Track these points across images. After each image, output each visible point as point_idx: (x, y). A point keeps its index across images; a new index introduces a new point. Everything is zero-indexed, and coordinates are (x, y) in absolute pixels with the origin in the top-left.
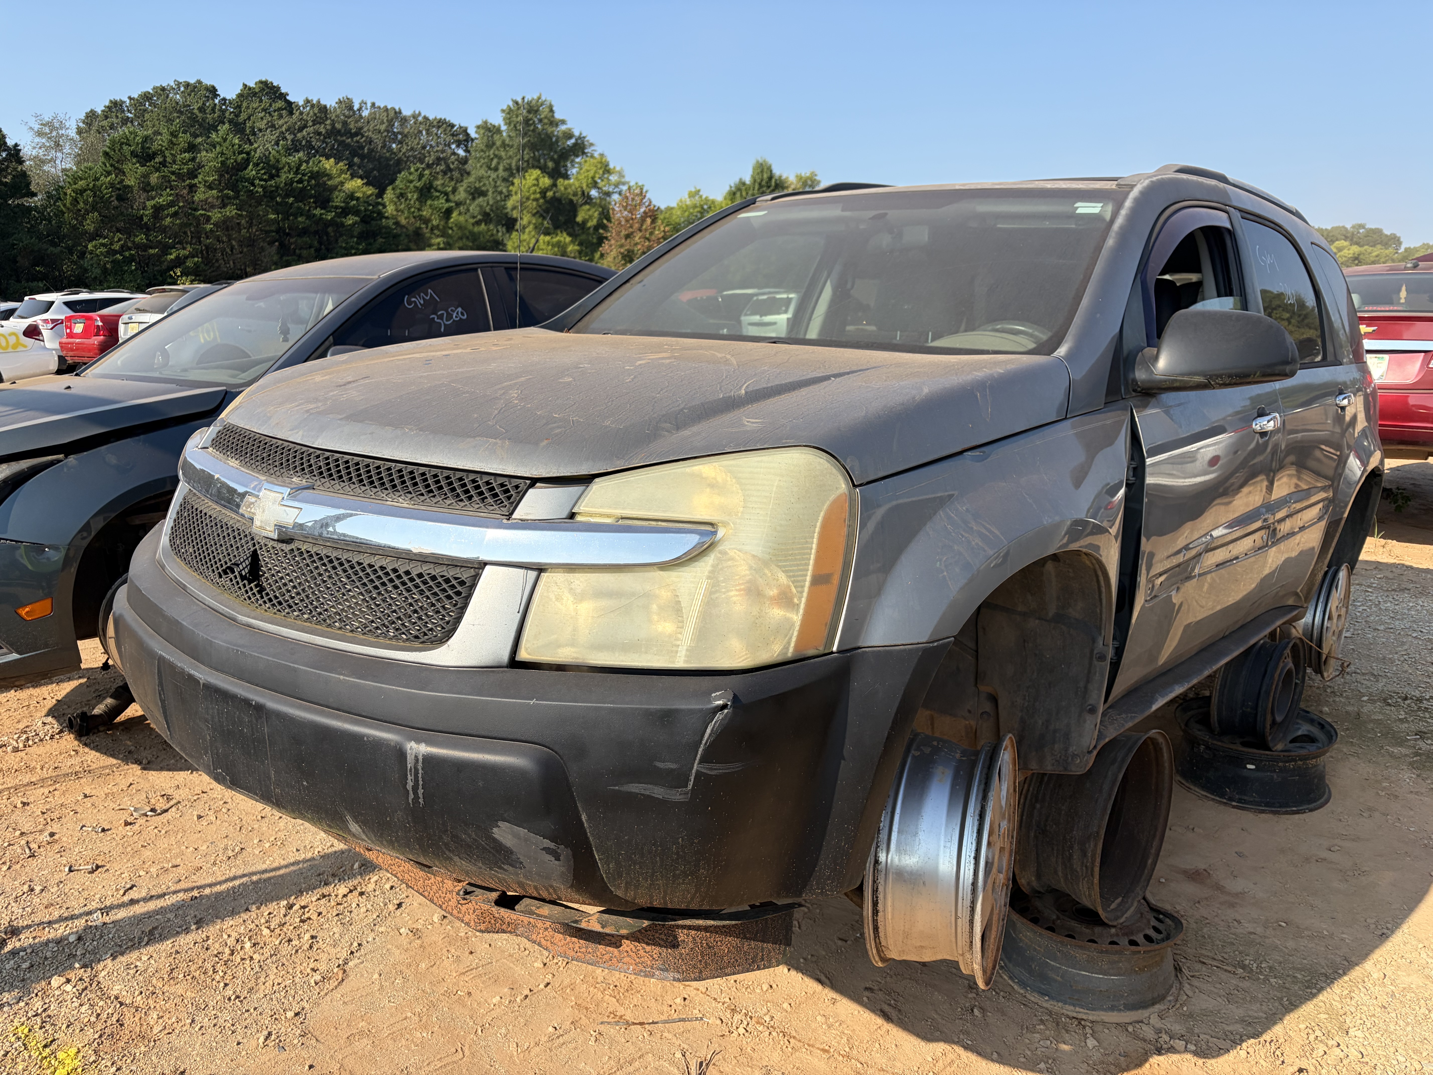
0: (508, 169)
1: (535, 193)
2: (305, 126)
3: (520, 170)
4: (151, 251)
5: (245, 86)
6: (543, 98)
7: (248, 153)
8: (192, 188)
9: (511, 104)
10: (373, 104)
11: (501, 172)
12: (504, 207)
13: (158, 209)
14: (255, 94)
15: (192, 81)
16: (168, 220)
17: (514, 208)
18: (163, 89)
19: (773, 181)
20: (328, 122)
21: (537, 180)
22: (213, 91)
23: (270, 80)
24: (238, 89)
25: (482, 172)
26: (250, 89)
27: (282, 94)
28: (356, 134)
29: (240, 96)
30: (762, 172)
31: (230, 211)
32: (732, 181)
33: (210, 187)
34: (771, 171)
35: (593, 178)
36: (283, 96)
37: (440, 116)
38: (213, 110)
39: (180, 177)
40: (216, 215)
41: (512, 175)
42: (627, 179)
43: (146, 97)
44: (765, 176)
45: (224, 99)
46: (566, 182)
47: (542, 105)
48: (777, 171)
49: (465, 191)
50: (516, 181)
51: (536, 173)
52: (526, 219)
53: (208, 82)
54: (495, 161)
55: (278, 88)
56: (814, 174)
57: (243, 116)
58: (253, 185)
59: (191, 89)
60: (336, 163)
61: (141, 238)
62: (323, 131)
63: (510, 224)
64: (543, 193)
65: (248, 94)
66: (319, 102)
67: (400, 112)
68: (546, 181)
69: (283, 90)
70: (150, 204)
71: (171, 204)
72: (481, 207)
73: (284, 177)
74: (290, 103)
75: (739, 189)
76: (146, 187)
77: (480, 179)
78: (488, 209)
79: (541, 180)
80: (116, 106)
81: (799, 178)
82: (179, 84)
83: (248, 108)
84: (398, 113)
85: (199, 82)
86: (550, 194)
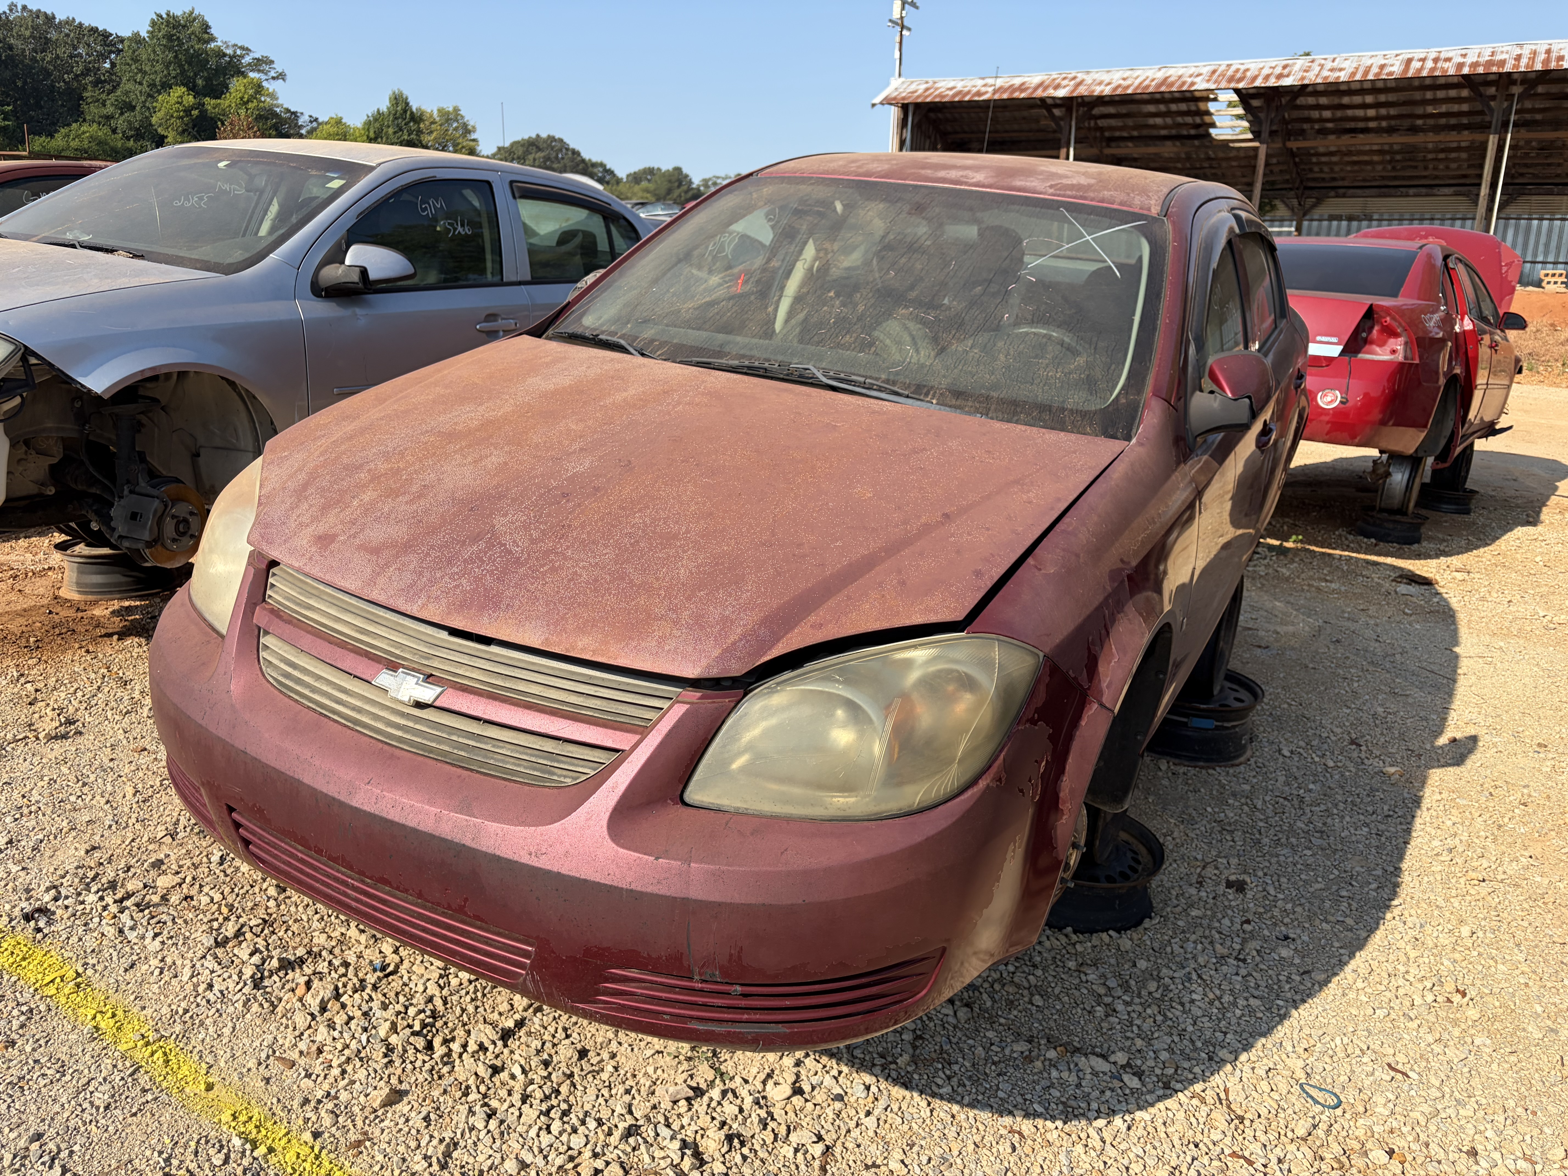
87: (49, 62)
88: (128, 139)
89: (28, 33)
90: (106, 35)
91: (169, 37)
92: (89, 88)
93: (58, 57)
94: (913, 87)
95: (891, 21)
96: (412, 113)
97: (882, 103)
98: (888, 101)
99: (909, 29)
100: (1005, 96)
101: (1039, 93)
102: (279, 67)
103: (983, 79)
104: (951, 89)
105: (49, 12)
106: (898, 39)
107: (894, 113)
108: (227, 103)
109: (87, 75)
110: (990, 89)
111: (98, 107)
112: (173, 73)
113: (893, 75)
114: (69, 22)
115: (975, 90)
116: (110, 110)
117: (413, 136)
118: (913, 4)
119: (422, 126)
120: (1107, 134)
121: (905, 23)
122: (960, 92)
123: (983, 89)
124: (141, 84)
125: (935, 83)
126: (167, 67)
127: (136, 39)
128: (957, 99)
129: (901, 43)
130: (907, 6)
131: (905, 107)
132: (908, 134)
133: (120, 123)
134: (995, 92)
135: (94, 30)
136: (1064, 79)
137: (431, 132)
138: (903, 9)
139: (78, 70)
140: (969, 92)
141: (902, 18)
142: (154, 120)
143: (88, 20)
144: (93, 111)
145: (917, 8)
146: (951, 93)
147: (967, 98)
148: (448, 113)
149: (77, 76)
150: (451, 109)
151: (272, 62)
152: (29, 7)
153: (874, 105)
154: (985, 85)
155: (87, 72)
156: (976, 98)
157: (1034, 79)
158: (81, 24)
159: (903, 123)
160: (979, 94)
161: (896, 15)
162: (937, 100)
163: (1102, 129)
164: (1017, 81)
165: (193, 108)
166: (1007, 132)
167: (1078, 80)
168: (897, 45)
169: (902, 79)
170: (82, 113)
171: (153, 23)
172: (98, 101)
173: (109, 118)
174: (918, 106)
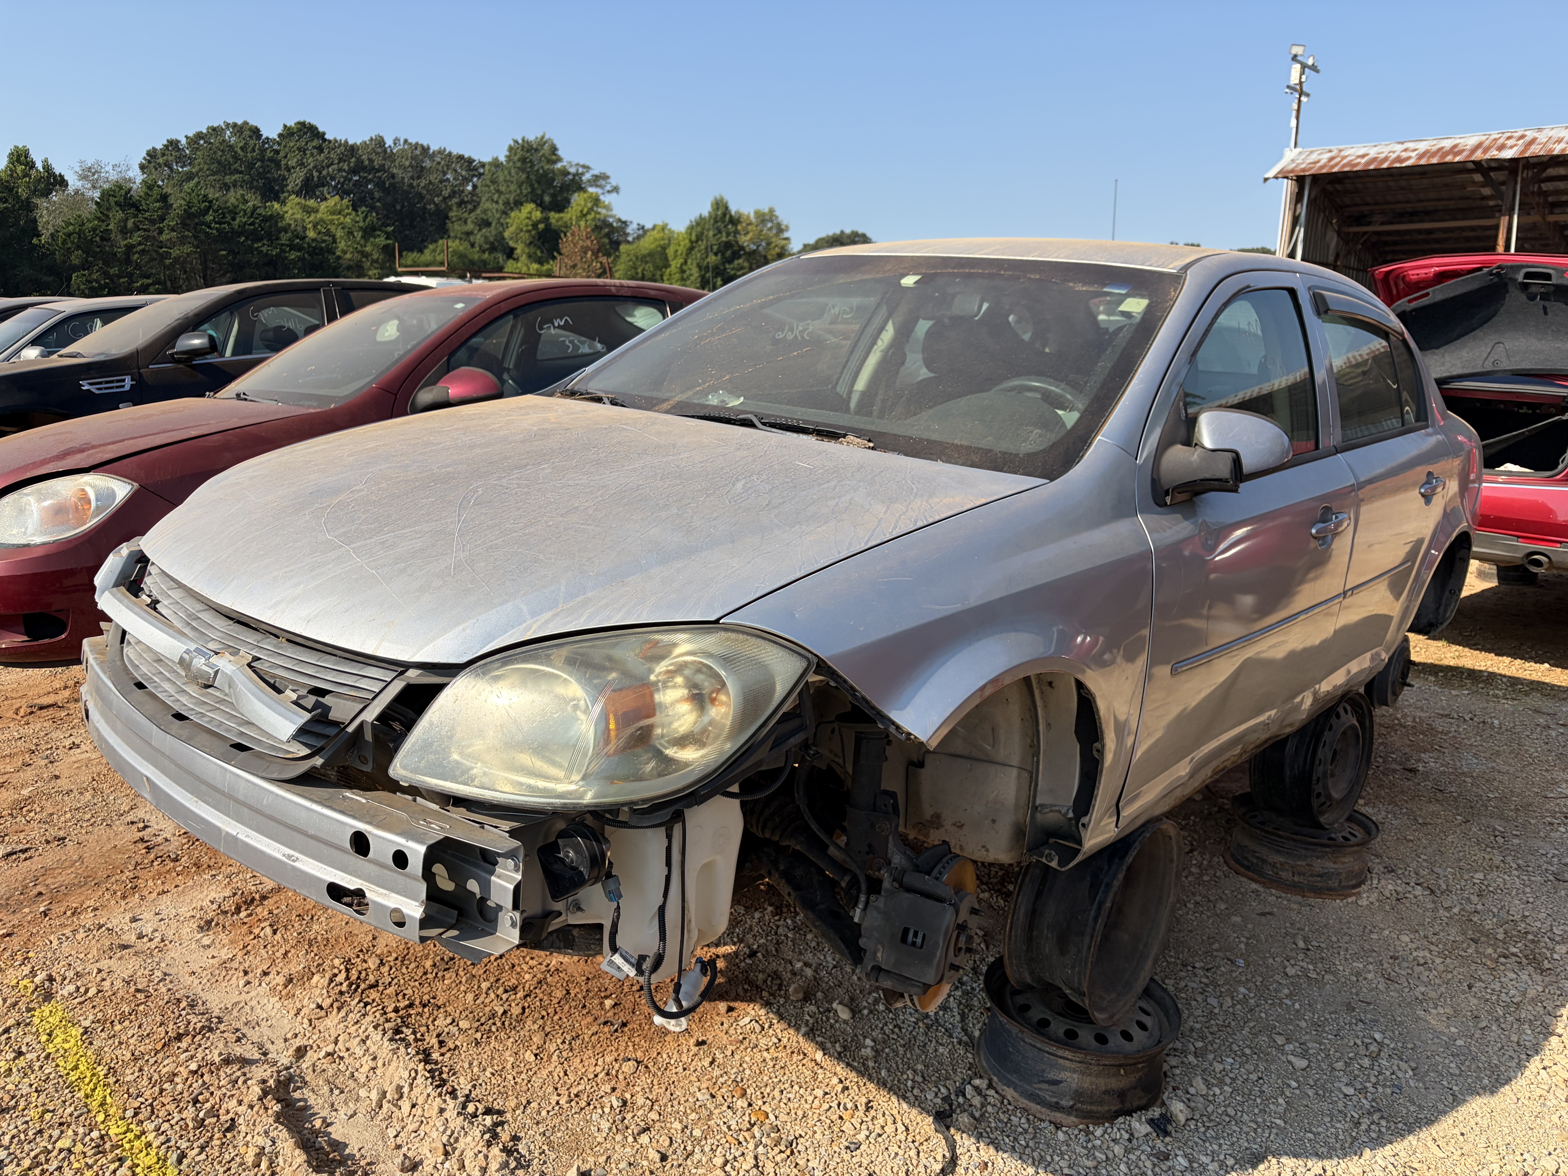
0: (506, 203)
1: (527, 225)
2: (332, 164)
3: (518, 204)
4: (122, 280)
5: (285, 126)
6: (547, 137)
7: (210, 202)
8: (161, 231)
9: (512, 143)
10: (406, 141)
11: (501, 207)
12: (503, 238)
13: (130, 248)
14: (292, 134)
15: (240, 122)
16: (136, 256)
17: (511, 239)
18: (214, 129)
19: (728, 217)
20: (353, 160)
21: (530, 213)
22: (256, 132)
23: (308, 121)
24: (280, 129)
25: (488, 205)
26: (289, 129)
27: (318, 133)
28: (378, 171)
29: (280, 135)
30: (718, 209)
31: (187, 249)
32: (693, 216)
33: (173, 230)
34: (727, 208)
35: (582, 211)
36: (321, 136)
37: (461, 153)
38: (253, 150)
39: (153, 222)
40: (175, 252)
41: (512, 209)
42: (614, 212)
43: (199, 136)
44: (719, 213)
45: (267, 138)
46: (557, 216)
47: (545, 143)
48: (733, 209)
49: (472, 222)
50: (513, 214)
51: (533, 206)
52: (520, 249)
53: (253, 122)
54: (496, 196)
55: (317, 128)
56: (771, 211)
57: (282, 154)
58: (209, 227)
59: (239, 129)
60: (342, 199)
61: (114, 271)
62: (346, 167)
63: (510, 253)
64: (535, 225)
65: (288, 133)
66: (346, 142)
67: (429, 148)
68: (538, 215)
69: (321, 130)
70: (123, 243)
71: (140, 244)
72: (486, 237)
73: (238, 220)
74: (325, 140)
75: (698, 224)
76: (124, 231)
77: (485, 211)
78: (492, 239)
79: (534, 213)
80: (173, 144)
81: (758, 214)
82: (227, 125)
83: (285, 146)
84: (425, 150)
85: (246, 123)
86: (541, 226)
87: (423, 188)
88: (484, 252)
89: (407, 163)
90: (470, 161)
91: (523, 160)
92: (455, 208)
93: (430, 182)
94: (1314, 157)
95: (1288, 87)
96: (731, 216)
97: (1276, 177)
98: (1284, 175)
99: (1308, 95)
100: (1435, 161)
101: (1478, 156)
102: (613, 181)
103: (1402, 143)
104: (1363, 156)
105: (425, 144)
106: (1295, 106)
107: (1287, 187)
108: (569, 216)
109: (454, 197)
110: (1413, 154)
111: (460, 225)
112: (525, 192)
113: (1288, 146)
114: (441, 152)
115: (1393, 156)
116: (470, 226)
117: (731, 238)
118: (1314, 68)
119: (739, 227)
120: (1550, 199)
121: (1305, 89)
122: (1374, 160)
123: (1405, 155)
124: (497, 202)
125: (1340, 151)
126: (520, 187)
127: (496, 164)
128: (1372, 167)
129: (1298, 111)
130: (1307, 70)
131: (1300, 180)
132: (1303, 210)
133: (478, 238)
134: (1421, 157)
135: (461, 157)
136: (1509, 138)
137: (748, 233)
138: (1302, 73)
139: (446, 193)
140: (1386, 159)
141: (1301, 83)
142: (507, 234)
143: (456, 149)
144: (456, 228)
145: (1317, 71)
146: (1363, 161)
147: (1385, 166)
148: (764, 214)
149: (445, 198)
150: (766, 211)
151: (608, 177)
152: (410, 141)
153: (1266, 180)
154: (1406, 150)
155: (453, 194)
156: (1397, 165)
157: (1471, 141)
158: (450, 154)
159: (1298, 198)
160: (1398, 159)
161: (1294, 79)
162: (1347, 169)
163: (1545, 194)
164: (1447, 144)
165: (540, 222)
166: (1420, 201)
167: (1528, 139)
168: (1294, 113)
169: (1298, 150)
170: (447, 230)
171: (511, 149)
172: (460, 219)
173: (468, 234)
174: (1316, 178)
